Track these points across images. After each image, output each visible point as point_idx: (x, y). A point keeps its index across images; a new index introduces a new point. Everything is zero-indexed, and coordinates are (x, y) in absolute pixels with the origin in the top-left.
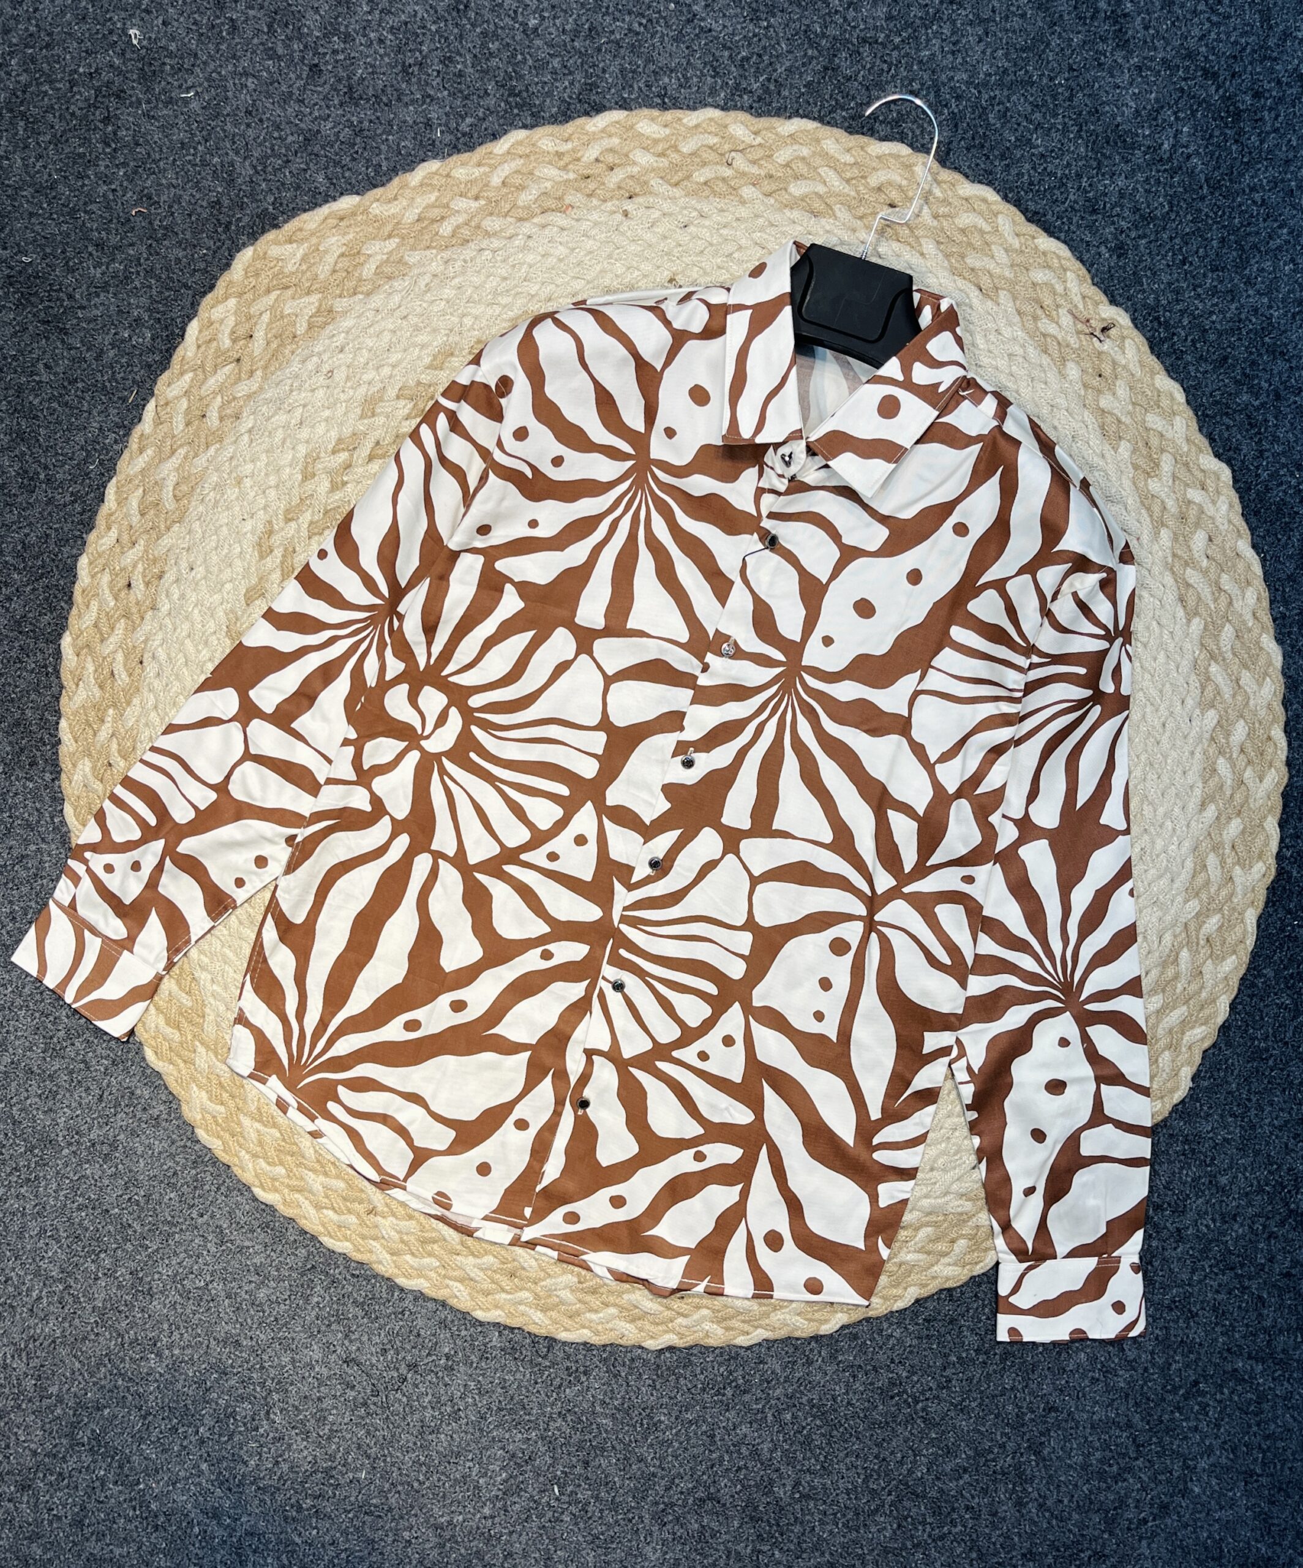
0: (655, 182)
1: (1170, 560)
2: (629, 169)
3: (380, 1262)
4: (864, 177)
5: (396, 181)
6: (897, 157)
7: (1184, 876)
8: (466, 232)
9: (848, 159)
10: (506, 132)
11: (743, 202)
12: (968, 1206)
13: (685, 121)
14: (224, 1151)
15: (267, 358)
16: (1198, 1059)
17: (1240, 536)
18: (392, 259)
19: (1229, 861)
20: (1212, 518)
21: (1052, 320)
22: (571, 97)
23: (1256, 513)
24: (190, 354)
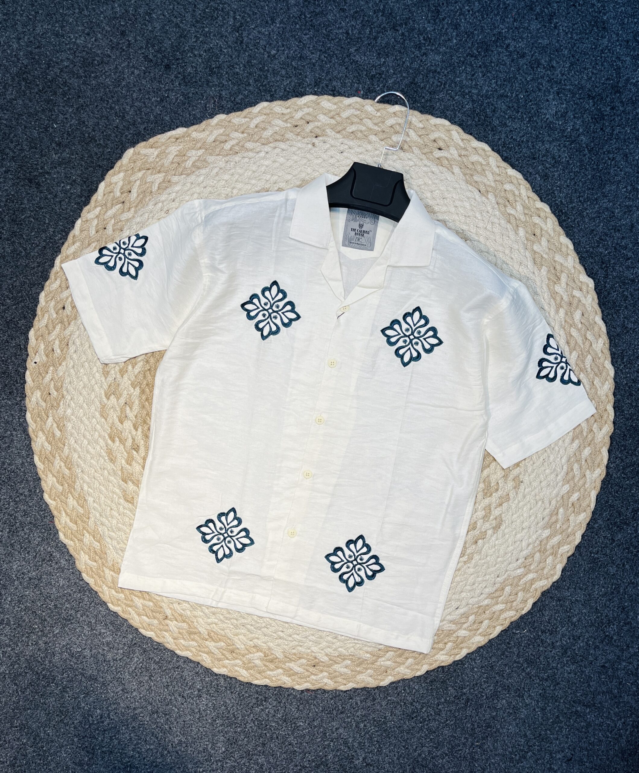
0: (328, 131)
1: (563, 323)
2: (316, 123)
3: (168, 643)
4: (427, 135)
5: (204, 122)
6: (444, 126)
7: (563, 473)
8: (237, 148)
9: (421, 125)
10: (258, 103)
11: (370, 142)
12: (453, 627)
13: (344, 102)
14: (95, 584)
15: (137, 202)
16: (565, 561)
17: (597, 314)
18: (200, 159)
19: (584, 467)
20: (585, 304)
21: (513, 208)
22: (290, 89)
23: (604, 304)
24: (100, 198)
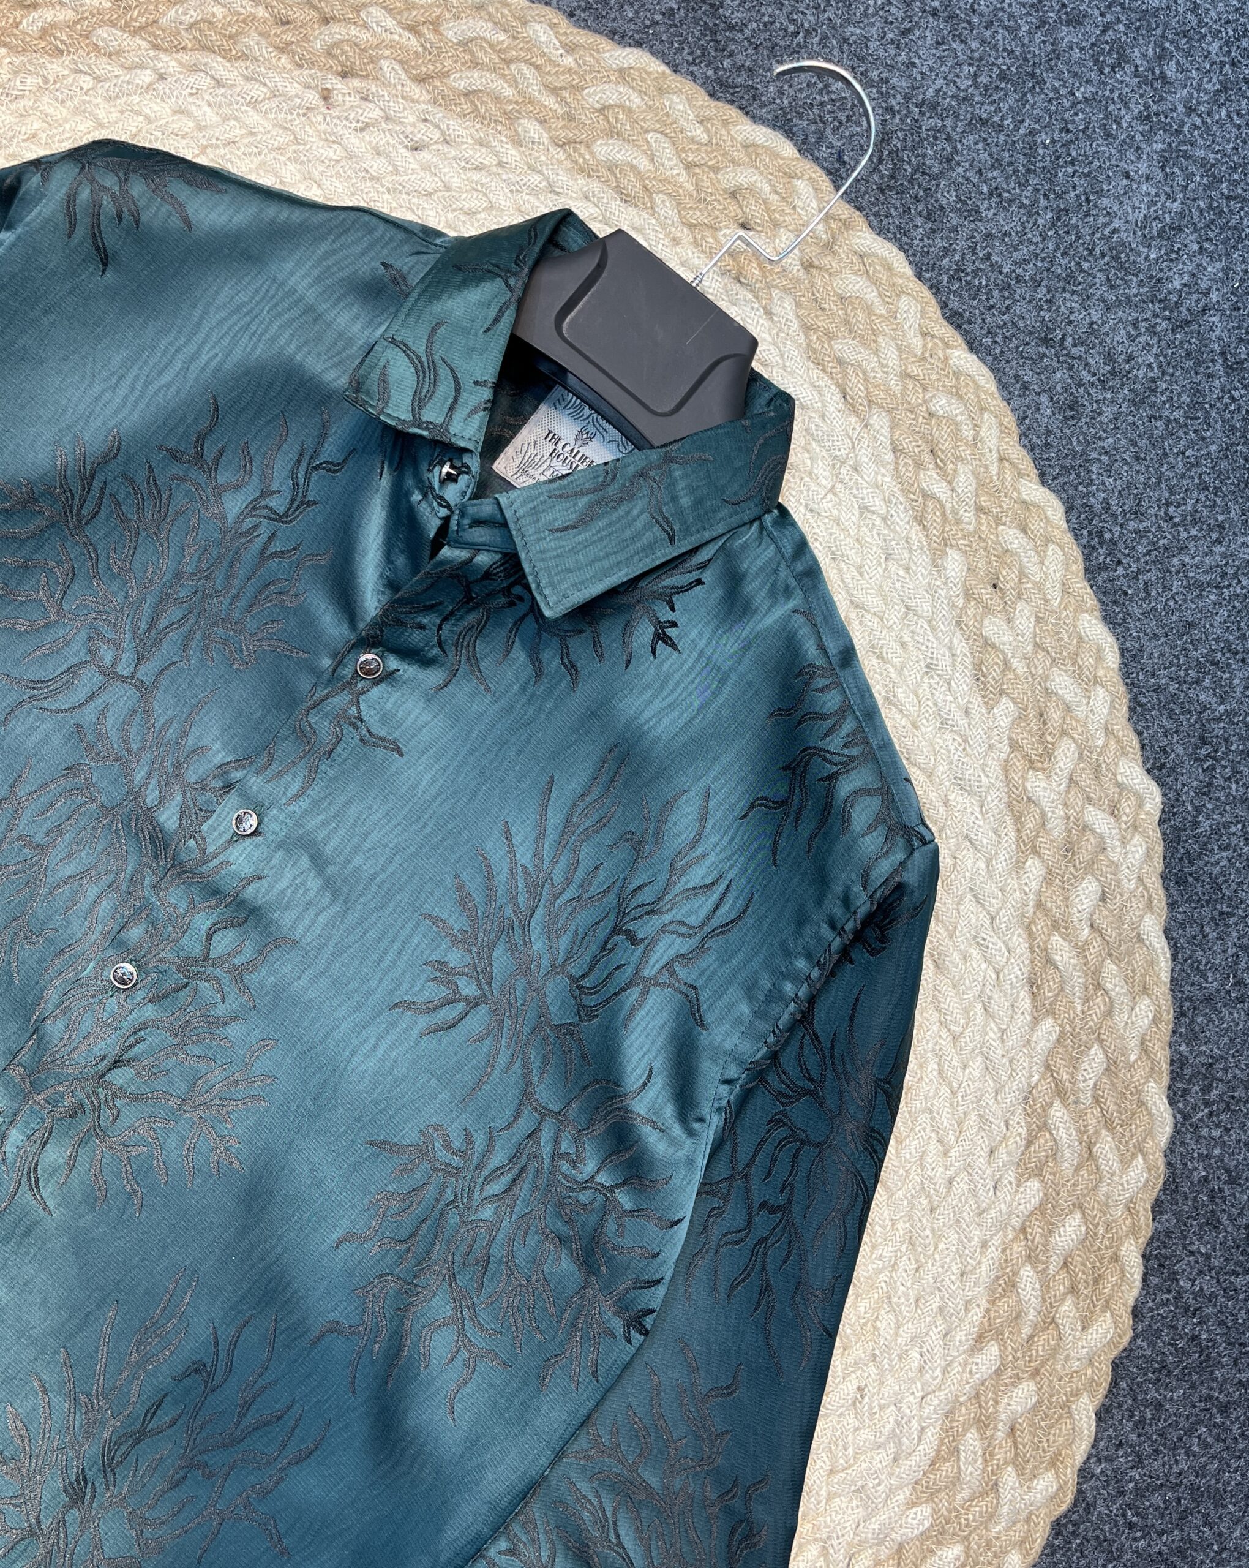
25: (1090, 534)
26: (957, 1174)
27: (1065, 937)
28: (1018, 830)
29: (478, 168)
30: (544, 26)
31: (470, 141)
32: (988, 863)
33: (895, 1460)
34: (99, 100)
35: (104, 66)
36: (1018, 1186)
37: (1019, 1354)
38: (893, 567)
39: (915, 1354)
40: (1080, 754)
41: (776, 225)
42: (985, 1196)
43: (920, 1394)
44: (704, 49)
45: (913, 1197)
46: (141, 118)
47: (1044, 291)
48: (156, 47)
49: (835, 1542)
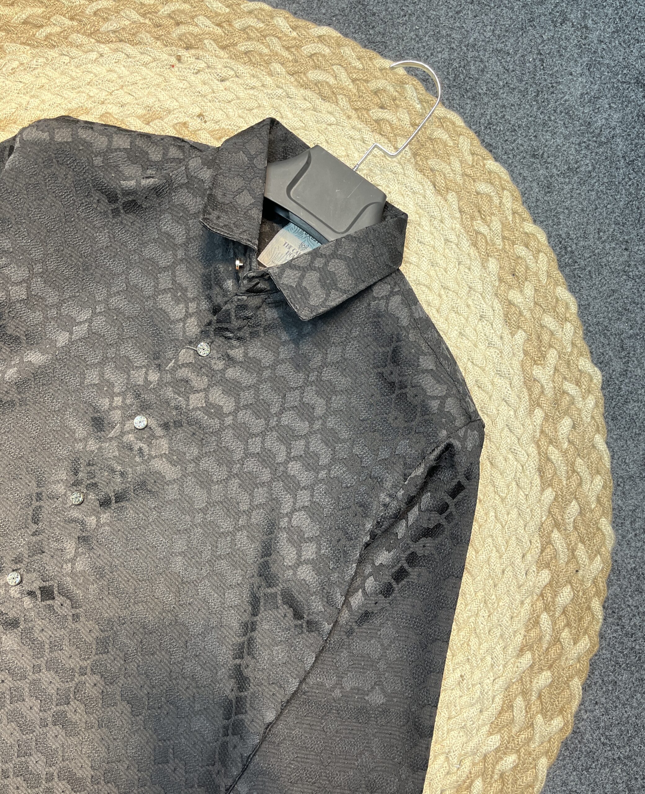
2: (191, 28)
17: (598, 431)
20: (579, 410)
25: (561, 248)
26: (506, 567)
27: (556, 447)
28: (530, 395)
29: (252, 88)
30: (282, 18)
31: (248, 75)
32: (515, 412)
33: (481, 711)
34: (72, 67)
35: (74, 51)
36: (538, 573)
37: (542, 658)
38: (462, 268)
39: (489, 658)
40: (559, 357)
41: (397, 106)
42: (522, 578)
43: (492, 679)
44: (360, 25)
45: (485, 579)
46: (92, 75)
47: (532, 131)
48: (98, 42)
49: (452, 754)
